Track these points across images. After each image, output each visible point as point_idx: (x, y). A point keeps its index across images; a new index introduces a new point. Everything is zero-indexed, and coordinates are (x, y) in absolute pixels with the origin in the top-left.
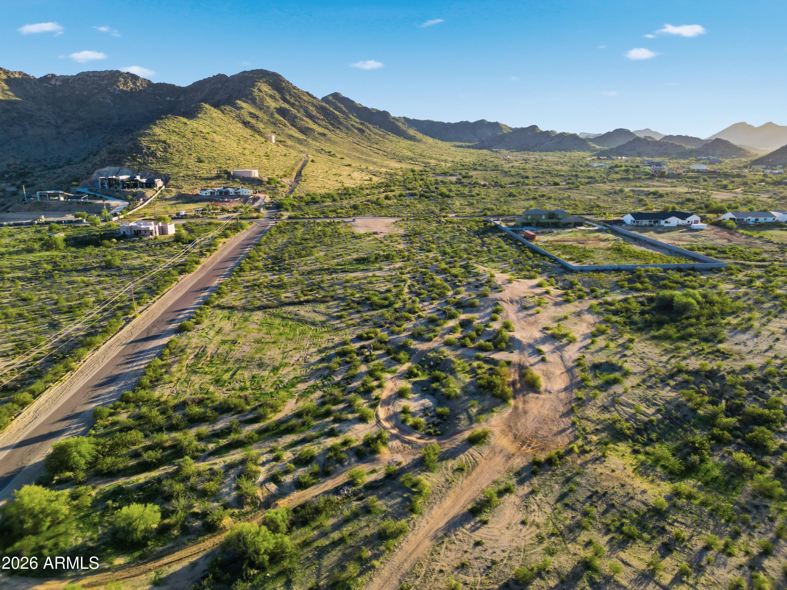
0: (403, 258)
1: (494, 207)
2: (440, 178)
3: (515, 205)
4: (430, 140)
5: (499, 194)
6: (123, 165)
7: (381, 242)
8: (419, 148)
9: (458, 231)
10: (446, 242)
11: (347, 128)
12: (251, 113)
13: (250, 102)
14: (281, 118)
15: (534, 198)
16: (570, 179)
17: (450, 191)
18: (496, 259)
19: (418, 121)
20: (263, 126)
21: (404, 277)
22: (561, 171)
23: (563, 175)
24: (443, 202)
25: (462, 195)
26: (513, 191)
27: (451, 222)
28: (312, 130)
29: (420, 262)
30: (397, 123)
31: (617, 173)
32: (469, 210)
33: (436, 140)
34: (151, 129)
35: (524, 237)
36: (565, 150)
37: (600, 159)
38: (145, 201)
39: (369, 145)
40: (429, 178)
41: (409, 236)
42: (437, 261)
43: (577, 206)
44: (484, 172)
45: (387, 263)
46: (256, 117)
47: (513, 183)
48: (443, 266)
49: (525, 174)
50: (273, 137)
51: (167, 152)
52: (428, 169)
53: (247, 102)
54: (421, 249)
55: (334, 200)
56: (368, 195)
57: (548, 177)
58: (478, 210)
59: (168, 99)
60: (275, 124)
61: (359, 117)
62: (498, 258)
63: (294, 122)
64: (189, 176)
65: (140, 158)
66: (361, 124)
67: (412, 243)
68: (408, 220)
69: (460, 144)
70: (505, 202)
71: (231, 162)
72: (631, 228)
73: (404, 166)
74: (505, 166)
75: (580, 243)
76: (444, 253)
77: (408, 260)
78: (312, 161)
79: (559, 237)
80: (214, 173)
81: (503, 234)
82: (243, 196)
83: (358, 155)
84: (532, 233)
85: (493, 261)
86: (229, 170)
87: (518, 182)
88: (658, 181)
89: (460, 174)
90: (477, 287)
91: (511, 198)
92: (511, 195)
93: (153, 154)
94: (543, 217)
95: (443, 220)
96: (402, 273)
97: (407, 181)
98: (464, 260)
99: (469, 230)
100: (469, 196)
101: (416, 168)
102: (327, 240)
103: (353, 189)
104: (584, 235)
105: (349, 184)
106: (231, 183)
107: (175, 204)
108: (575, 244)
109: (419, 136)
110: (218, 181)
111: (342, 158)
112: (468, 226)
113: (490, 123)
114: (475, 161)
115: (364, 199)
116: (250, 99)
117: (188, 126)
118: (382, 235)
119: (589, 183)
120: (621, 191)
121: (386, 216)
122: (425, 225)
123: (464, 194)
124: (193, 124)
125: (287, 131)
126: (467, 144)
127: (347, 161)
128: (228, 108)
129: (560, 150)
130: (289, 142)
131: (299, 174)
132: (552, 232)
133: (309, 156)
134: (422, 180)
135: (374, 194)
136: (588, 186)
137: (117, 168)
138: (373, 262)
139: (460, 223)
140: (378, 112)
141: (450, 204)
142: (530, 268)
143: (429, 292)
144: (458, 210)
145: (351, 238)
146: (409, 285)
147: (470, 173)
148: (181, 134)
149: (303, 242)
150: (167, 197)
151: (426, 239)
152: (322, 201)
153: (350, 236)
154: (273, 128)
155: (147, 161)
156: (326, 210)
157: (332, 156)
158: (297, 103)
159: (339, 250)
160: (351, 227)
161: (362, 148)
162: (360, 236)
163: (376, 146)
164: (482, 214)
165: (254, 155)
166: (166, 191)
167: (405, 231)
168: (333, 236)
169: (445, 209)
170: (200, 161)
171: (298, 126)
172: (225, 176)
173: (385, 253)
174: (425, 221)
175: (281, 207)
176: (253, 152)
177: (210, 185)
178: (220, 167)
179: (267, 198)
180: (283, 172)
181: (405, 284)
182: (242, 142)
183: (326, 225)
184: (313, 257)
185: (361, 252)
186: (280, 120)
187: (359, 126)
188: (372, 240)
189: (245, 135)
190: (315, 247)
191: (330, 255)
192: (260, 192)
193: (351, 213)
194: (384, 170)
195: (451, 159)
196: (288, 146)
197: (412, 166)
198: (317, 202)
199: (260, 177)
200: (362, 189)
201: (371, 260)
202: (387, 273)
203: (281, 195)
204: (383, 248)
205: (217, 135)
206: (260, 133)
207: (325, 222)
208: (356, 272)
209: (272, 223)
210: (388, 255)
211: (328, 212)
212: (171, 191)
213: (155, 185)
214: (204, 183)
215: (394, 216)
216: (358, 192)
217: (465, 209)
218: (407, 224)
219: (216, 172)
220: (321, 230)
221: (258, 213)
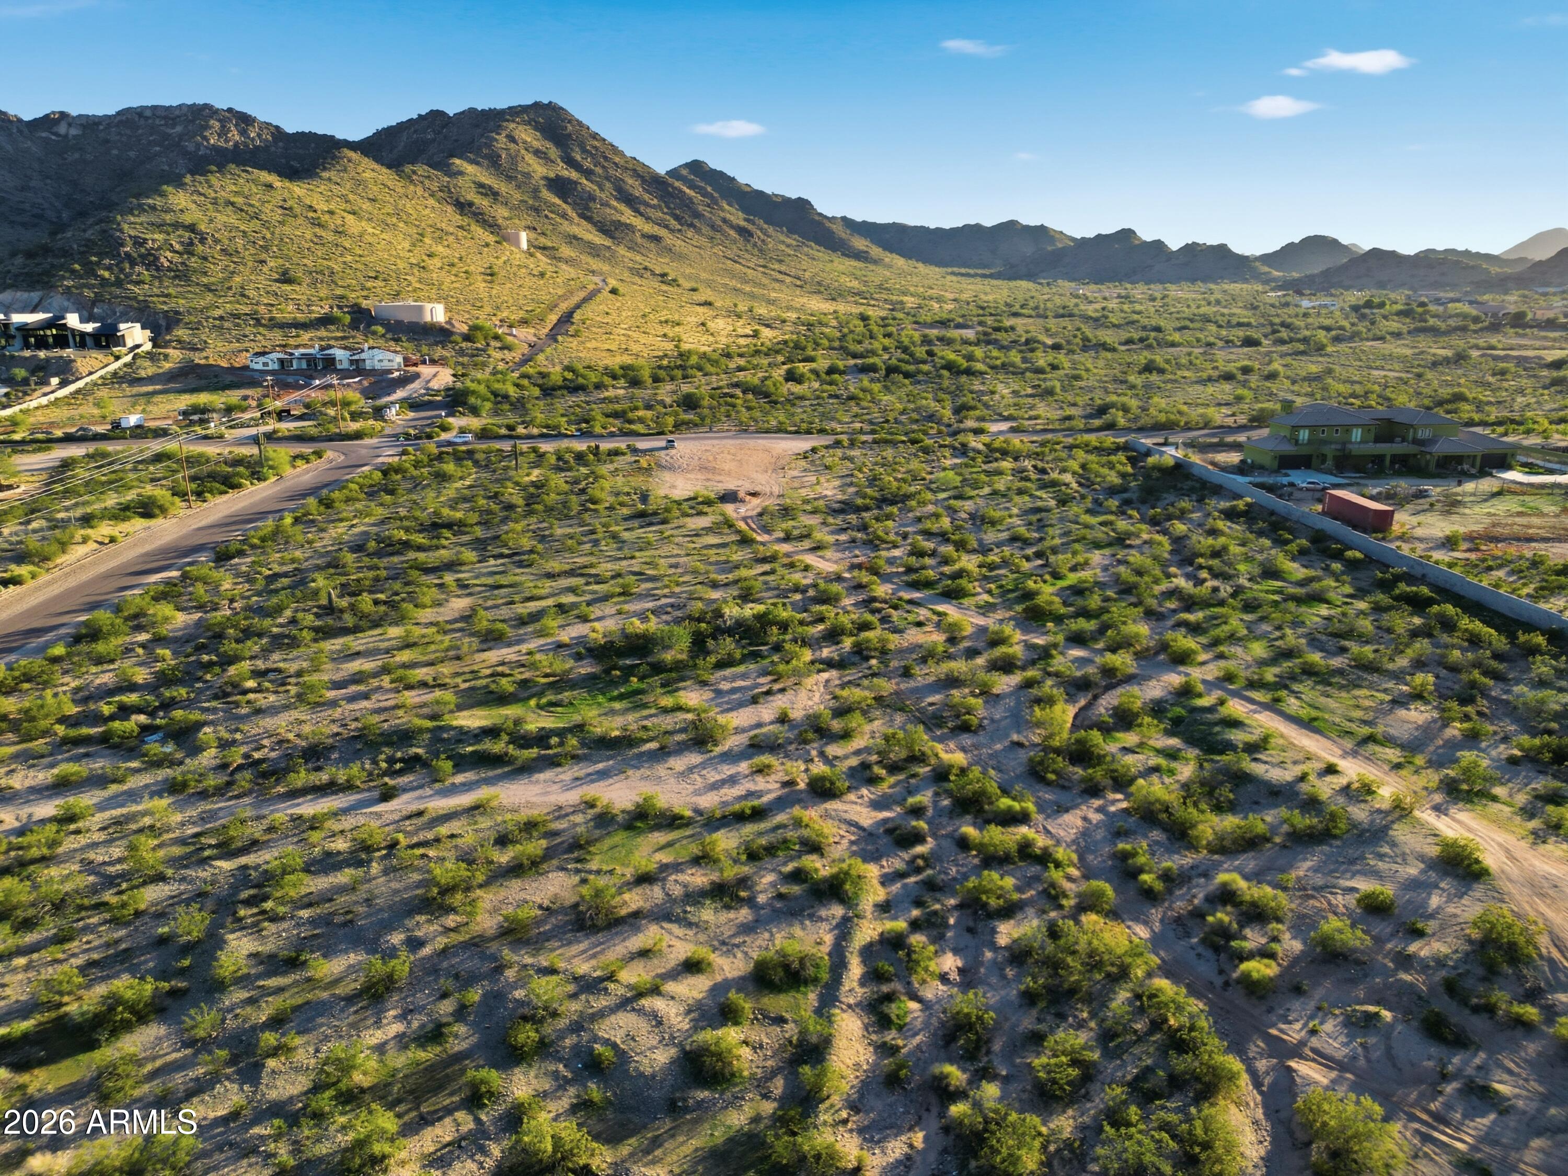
2: (934, 333)
3: (1182, 395)
4: (899, 261)
5: (1112, 367)
6: (53, 287)
7: (745, 541)
8: (877, 275)
9: (1044, 486)
10: (1014, 539)
11: (713, 227)
12: (481, 185)
13: (486, 162)
14: (557, 201)
15: (1228, 377)
16: (1276, 332)
17: (970, 358)
19: (874, 225)
20: (506, 214)
21: (835, 831)
22: (1232, 315)
24: (960, 389)
25: (1005, 368)
26: (1150, 357)
27: (1005, 453)
28: (629, 227)
29: (921, 675)
30: (828, 224)
32: (1045, 411)
33: (912, 263)
34: (163, 195)
37: (1304, 294)
38: (63, 384)
39: (761, 262)
40: (906, 332)
41: (858, 510)
42: (1006, 667)
44: (1042, 320)
45: (745, 677)
46: (493, 194)
49: (1147, 323)
50: (524, 237)
51: (191, 253)
52: (900, 315)
53: (477, 163)
54: (915, 581)
55: (635, 383)
56: (740, 369)
57: (1212, 328)
58: (1075, 412)
60: (537, 210)
61: (744, 209)
63: (587, 208)
64: (237, 316)
65: (109, 268)
66: (748, 220)
67: (871, 545)
68: (852, 444)
69: (963, 270)
70: (1149, 387)
71: (379, 283)
73: (842, 307)
74: (1083, 307)
76: (1031, 611)
77: (859, 656)
78: (614, 291)
80: (319, 311)
81: (1237, 505)
82: (373, 372)
83: (733, 283)
84: (1368, 502)
86: (365, 304)
87: (1142, 339)
88: (1517, 334)
89: (981, 323)
91: (1157, 376)
92: (1149, 368)
93: (150, 260)
95: (975, 443)
96: (821, 790)
97: (848, 339)
100: (1028, 370)
101: (870, 313)
102: (520, 533)
103: (704, 356)
105: (694, 342)
106: (360, 338)
109: (876, 251)
110: (323, 333)
111: (694, 290)
112: (1072, 466)
113: (1027, 228)
114: (1009, 300)
115: (724, 380)
116: (485, 157)
117: (273, 193)
118: (752, 506)
120: (1462, 357)
121: (780, 430)
122: (915, 465)
123: (1012, 366)
124: (298, 189)
125: (566, 227)
126: (980, 271)
127: (706, 294)
128: (422, 169)
130: (566, 251)
131: (567, 318)
133: (611, 281)
134: (888, 335)
135: (755, 367)
136: (1344, 348)
137: (35, 295)
138: (676, 676)
139: (1040, 456)
140: (787, 201)
141: (983, 393)
144: (1012, 411)
145: (626, 519)
146: (867, 952)
147: (1008, 323)
148: (250, 209)
149: (419, 539)
150: (143, 374)
151: (928, 525)
152: (599, 386)
153: (626, 511)
154: (529, 221)
155: (127, 276)
156: (597, 412)
157: (669, 284)
158: (598, 170)
159: (548, 586)
160: (648, 471)
161: (745, 270)
162: (667, 510)
163: (776, 266)
164: (1097, 422)
165: (454, 271)
166: (150, 356)
167: (842, 488)
168: (561, 512)
169: (974, 408)
170: (286, 278)
171: (596, 218)
172: (347, 319)
173: (749, 611)
174: (913, 449)
175: (464, 404)
176: (452, 265)
177: (292, 342)
178: (342, 297)
179: (443, 378)
180: (522, 314)
181: (844, 930)
182: (427, 240)
183: (562, 465)
184: (394, 632)
185: (640, 597)
186: (554, 204)
187: (743, 223)
188: (708, 530)
189: (444, 226)
190: (451, 566)
191: (483, 621)
192: (433, 362)
193: (670, 420)
194: (793, 316)
195: (951, 296)
196: (559, 259)
197: (861, 309)
198: (580, 388)
199: (449, 322)
200: (728, 356)
201: (668, 657)
202: (732, 780)
203: (488, 370)
204: (744, 573)
205: (361, 218)
206: (491, 226)
207: (568, 450)
208: (553, 762)
209: (389, 457)
210: (763, 620)
211: (599, 417)
212: (166, 357)
213: (121, 341)
214: (277, 336)
215: (809, 432)
216: (714, 363)
217: (1032, 408)
218: (851, 459)
219: (327, 309)
220: (533, 484)
221: (371, 422)
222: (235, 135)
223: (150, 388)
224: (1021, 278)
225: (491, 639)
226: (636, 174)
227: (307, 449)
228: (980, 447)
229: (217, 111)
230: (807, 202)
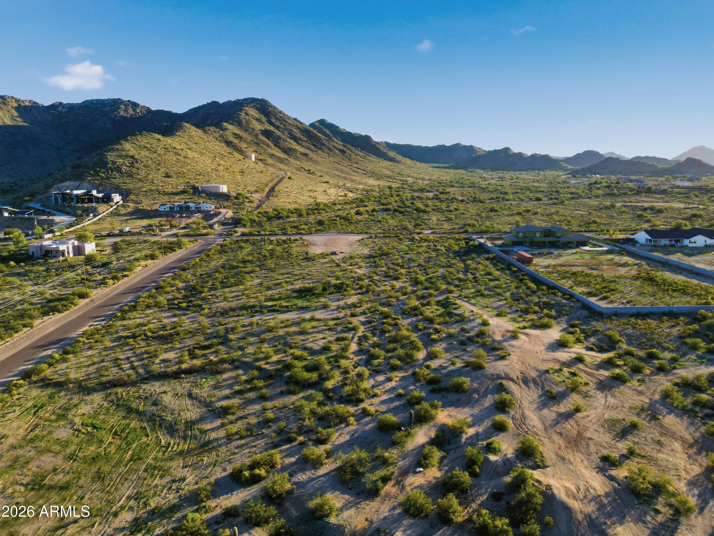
0: (361, 288)
1: (476, 223)
2: (416, 194)
3: (498, 220)
4: (409, 161)
5: (479, 209)
6: (84, 180)
7: (338, 265)
8: (397, 168)
9: (434, 250)
10: (419, 265)
11: (329, 149)
12: (235, 134)
13: (237, 124)
14: (265, 139)
15: (519, 214)
16: (551, 195)
17: (427, 206)
18: (486, 292)
19: (399, 145)
20: (246, 146)
21: (355, 321)
22: (539, 187)
23: (543, 191)
24: (419, 218)
25: (438, 210)
26: (495, 206)
27: (426, 240)
28: (295, 150)
29: (382, 296)
30: (378, 146)
31: (598, 189)
32: (446, 226)
33: (415, 162)
34: (121, 144)
35: (518, 260)
36: (539, 170)
37: (575, 177)
38: (95, 216)
39: (350, 164)
40: (406, 194)
41: (374, 257)
42: (405, 294)
43: (569, 222)
44: (462, 189)
45: (337, 296)
46: (240, 137)
47: (492, 199)
48: (414, 303)
49: (503, 190)
50: (253, 156)
51: (133, 167)
52: (405, 186)
53: (233, 125)
54: (387, 275)
55: (300, 215)
56: (339, 210)
57: (528, 193)
58: (456, 227)
59: (165, 124)
60: (258, 144)
61: (342, 140)
62: (489, 289)
63: (278, 143)
64: (151, 191)
65: (103, 173)
66: (344, 146)
67: (376, 267)
68: (376, 237)
69: (437, 165)
70: (488, 217)
71: (201, 177)
72: (649, 248)
73: (382, 183)
74: (481, 183)
75: (592, 269)
76: (416, 282)
77: (367, 292)
78: (290, 178)
79: (561, 260)
80: (180, 188)
81: (491, 256)
82: (204, 212)
83: (337, 173)
84: (527, 255)
85: (483, 295)
86: (197, 185)
87: (497, 198)
88: (645, 196)
89: (437, 190)
90: (462, 343)
91: (493, 213)
92: (492, 210)
93: (118, 169)
94: (538, 235)
95: (417, 237)
96: (353, 315)
97: (382, 197)
98: (442, 293)
99: (448, 249)
100: (446, 211)
101: (393, 185)
102: (270, 263)
103: (325, 205)
104: (592, 258)
105: (322, 199)
106: (196, 198)
107: (127, 220)
108: (587, 271)
109: (399, 157)
110: (182, 197)
111: (321, 176)
112: (446, 244)
113: (465, 147)
114: (452, 179)
115: (333, 214)
117: (161, 143)
118: (342, 256)
119: (573, 198)
120: (613, 206)
121: (352, 232)
122: (395, 244)
123: (441, 209)
124: (169, 141)
125: (270, 151)
126: (444, 165)
127: (326, 178)
128: (212, 129)
129: (534, 170)
130: (270, 161)
131: (272, 190)
132: (552, 253)
133: (288, 173)
134: (398, 196)
135: (345, 209)
136: (573, 202)
137: (77, 183)
138: (319, 296)
139: (437, 241)
140: (361, 136)
141: (426, 219)
142: (537, 308)
143: (388, 351)
144: (434, 226)
145: (302, 260)
146: (359, 337)
147: (447, 190)
148: (153, 150)
149: (241, 265)
150: (122, 213)
151: (394, 261)
152: (287, 217)
153: (301, 257)
154: (255, 148)
155: (111, 175)
156: (287, 226)
157: (311, 174)
158: (282, 126)
159: (281, 277)
160: (307, 245)
161: (342, 167)
162: (314, 257)
163: (356, 165)
164: (462, 230)
165: (228, 171)
166: (123, 206)
167: (370, 251)
168: (281, 258)
169: (420, 225)
170: (168, 176)
171: (281, 146)
172: (192, 191)
173: (338, 282)
174: (396, 239)
175: (240, 223)
176: (227, 169)
177: (172, 200)
178: (188, 183)
179: (229, 214)
180: (255, 188)
181: (355, 334)
182: (217, 159)
183: (279, 244)
184: (241, 287)
185: (308, 279)
186: (264, 141)
187: (342, 147)
188: (327, 263)
189: (223, 153)
190: (252, 272)
191: (265, 284)
192: (224, 207)
193: (314, 229)
194: (361, 187)
195: (428, 178)
196: (267, 164)
197: (389, 184)
198: (282, 217)
199: (229, 192)
200: (334, 204)
201: (317, 292)
202: (333, 314)
203: (245, 210)
204: (337, 273)
205: (192, 151)
206: (240, 151)
207: (280, 239)
208: (290, 311)
209: (220, 241)
210: (342, 284)
211: (289, 228)
212: (128, 206)
213: (111, 200)
214: (166, 198)
215: (361, 233)
216: (330, 207)
217: (442, 225)
218: (374, 242)
219: (183, 187)
220: (271, 250)
221: (209, 230)
222: (131, 111)
223: (125, 218)
224: (461, 169)
225: (269, 288)
226: (298, 128)
227: (192, 239)
228: (418, 238)
229: (123, 101)
230: (369, 137)
